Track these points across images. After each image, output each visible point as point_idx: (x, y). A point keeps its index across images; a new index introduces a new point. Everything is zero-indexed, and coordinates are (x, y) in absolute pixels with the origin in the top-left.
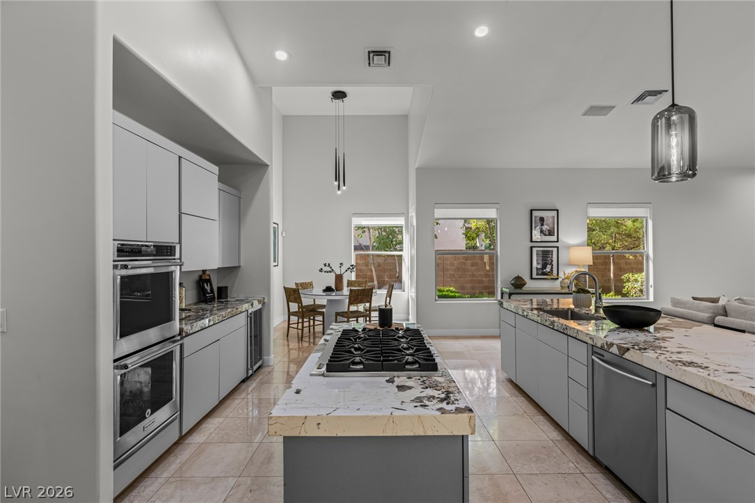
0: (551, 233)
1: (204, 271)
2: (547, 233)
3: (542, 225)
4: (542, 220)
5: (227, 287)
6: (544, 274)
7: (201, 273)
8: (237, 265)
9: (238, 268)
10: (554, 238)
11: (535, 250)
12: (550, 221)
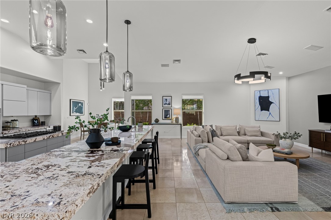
0: (169, 104)
1: (36, 116)
2: (168, 104)
3: (166, 101)
4: (166, 100)
5: (45, 122)
6: (167, 118)
7: (34, 117)
8: (49, 115)
9: (50, 115)
10: (170, 106)
11: (164, 110)
12: (169, 100)
